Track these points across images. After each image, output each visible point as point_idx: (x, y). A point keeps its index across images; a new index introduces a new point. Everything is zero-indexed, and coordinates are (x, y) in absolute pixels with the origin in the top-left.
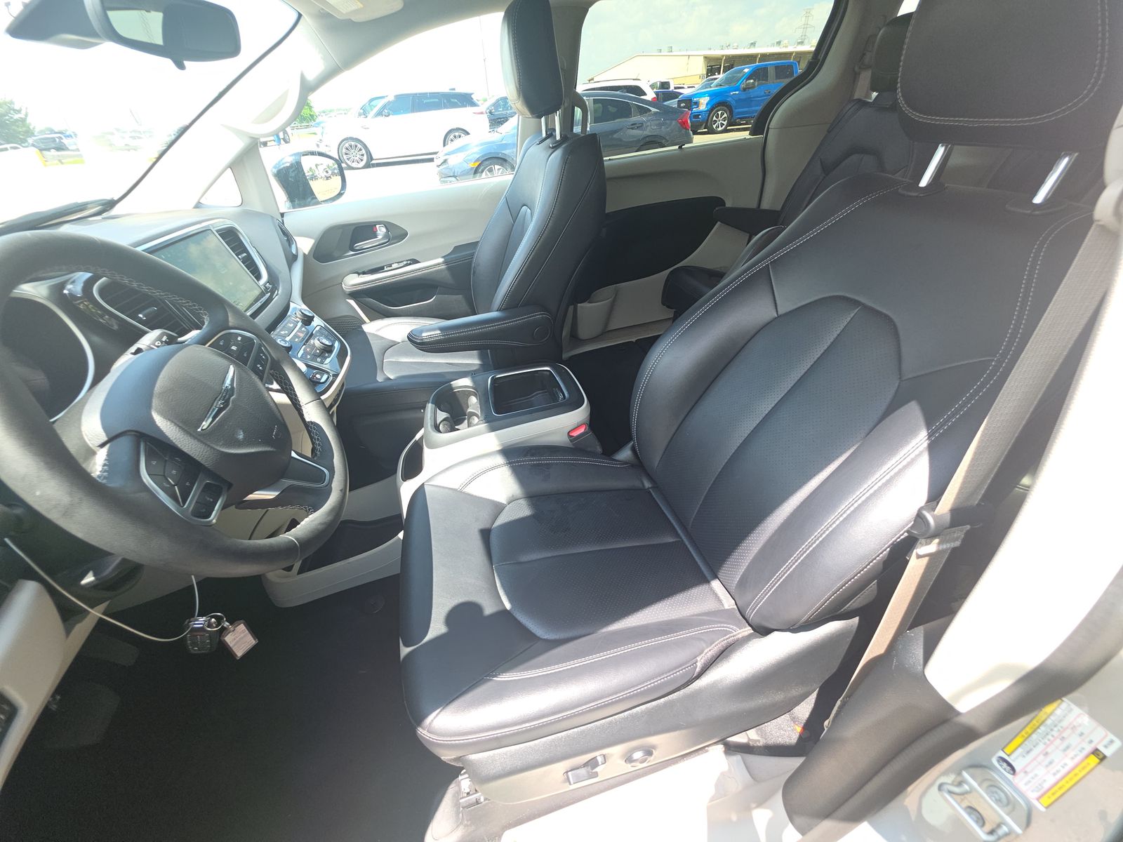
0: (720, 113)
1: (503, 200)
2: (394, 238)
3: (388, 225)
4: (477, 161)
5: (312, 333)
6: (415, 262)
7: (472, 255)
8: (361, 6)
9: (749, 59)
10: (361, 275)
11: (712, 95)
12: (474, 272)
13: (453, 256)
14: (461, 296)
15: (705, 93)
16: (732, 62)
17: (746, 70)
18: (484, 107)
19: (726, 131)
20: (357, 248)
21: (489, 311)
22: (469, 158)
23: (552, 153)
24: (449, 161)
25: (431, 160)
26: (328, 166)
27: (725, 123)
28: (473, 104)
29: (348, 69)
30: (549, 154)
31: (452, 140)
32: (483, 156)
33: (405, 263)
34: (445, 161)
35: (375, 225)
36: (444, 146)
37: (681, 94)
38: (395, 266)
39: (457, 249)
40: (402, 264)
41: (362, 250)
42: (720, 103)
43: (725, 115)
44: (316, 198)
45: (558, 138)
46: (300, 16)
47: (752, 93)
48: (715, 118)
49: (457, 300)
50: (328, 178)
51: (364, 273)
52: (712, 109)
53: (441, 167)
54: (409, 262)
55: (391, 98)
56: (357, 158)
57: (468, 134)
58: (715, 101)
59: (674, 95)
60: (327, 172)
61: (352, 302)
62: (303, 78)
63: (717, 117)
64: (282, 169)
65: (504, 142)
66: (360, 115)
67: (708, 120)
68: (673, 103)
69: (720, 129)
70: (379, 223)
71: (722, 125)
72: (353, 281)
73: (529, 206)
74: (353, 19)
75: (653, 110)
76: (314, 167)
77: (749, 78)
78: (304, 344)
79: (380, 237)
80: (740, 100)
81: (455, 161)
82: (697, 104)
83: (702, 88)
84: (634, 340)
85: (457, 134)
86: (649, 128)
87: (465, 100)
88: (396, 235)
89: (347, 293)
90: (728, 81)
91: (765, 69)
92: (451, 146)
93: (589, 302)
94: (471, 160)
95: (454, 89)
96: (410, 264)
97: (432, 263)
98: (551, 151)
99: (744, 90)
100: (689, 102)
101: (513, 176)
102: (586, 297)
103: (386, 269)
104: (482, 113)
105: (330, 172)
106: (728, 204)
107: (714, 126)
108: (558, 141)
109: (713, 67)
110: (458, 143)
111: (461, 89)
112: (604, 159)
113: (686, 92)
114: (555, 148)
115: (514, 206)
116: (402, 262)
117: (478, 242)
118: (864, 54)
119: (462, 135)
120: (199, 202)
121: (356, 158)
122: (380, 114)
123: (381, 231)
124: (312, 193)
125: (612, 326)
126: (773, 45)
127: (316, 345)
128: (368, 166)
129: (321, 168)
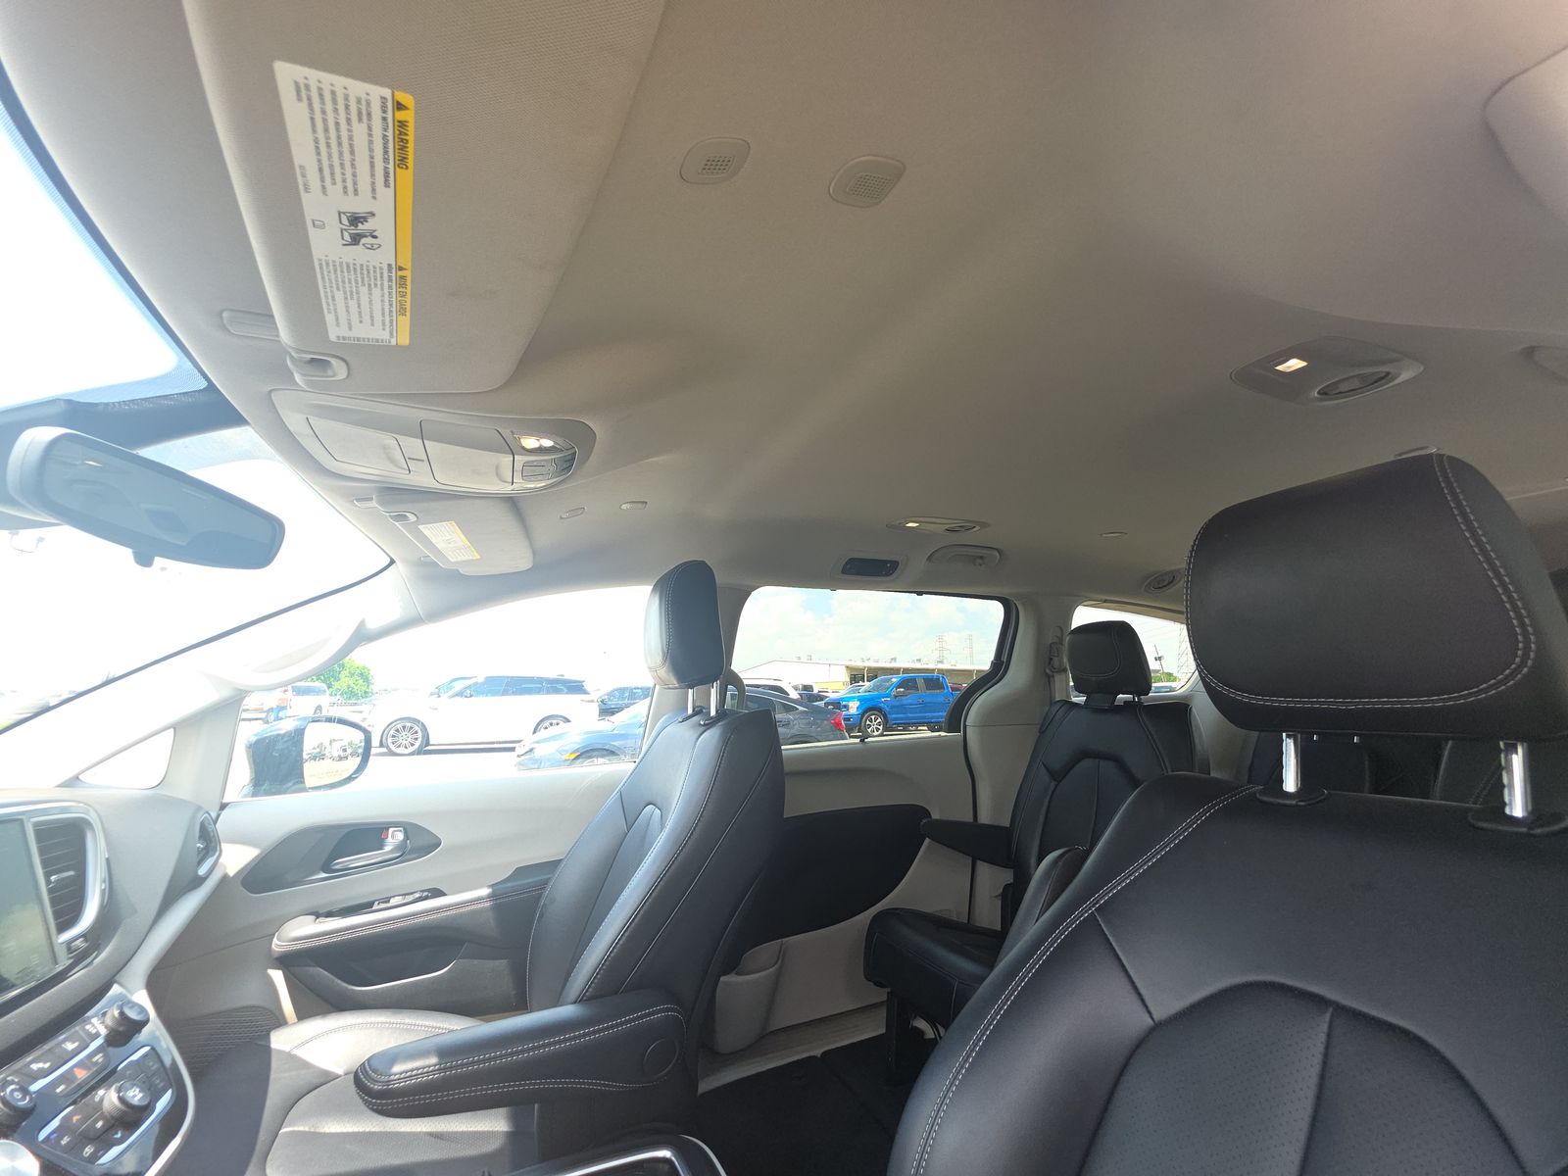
0: (873, 717)
1: (615, 795)
2: (412, 851)
3: (410, 829)
4: (574, 752)
5: (114, 1071)
6: (437, 893)
7: (546, 882)
8: (477, 556)
9: (894, 671)
10: (321, 919)
11: (862, 700)
12: (541, 916)
13: (510, 884)
14: (504, 962)
15: (854, 697)
16: (874, 673)
17: (894, 680)
18: (595, 696)
19: (882, 735)
20: (337, 867)
21: (555, 1005)
22: (565, 748)
23: (703, 733)
24: (535, 751)
25: (513, 749)
26: (350, 744)
27: (881, 727)
28: (585, 692)
29: (434, 622)
30: (699, 733)
31: (546, 728)
32: (584, 747)
33: (417, 895)
34: (531, 750)
35: (387, 829)
36: (534, 732)
37: (827, 697)
38: (394, 901)
39: (521, 871)
40: (410, 898)
41: (346, 871)
42: (871, 708)
43: (879, 720)
44: (304, 782)
45: (713, 713)
46: (392, 562)
47: (906, 700)
48: (868, 722)
49: (494, 972)
50: (341, 758)
51: (329, 914)
52: (863, 715)
53: (523, 758)
54: (425, 894)
55: (481, 680)
56: (407, 742)
57: (569, 721)
58: (865, 706)
59: (822, 698)
60: (345, 750)
61: (277, 976)
62: (362, 624)
63: (871, 722)
64: (266, 738)
65: (615, 732)
66: (432, 694)
67: (861, 723)
68: (821, 704)
69: (876, 733)
70: (396, 825)
71: (878, 729)
72: (301, 930)
73: (659, 804)
74: (460, 570)
75: (801, 708)
76: (327, 744)
77: (899, 687)
78: (74, 1103)
79: (388, 848)
80: (892, 707)
81: (542, 751)
82: (846, 707)
83: (849, 693)
84: (818, 1052)
85: (554, 722)
86: (796, 727)
87: (576, 688)
88: (420, 843)
89: (276, 955)
90: (877, 688)
91: (914, 680)
92: (542, 734)
93: (738, 974)
94: (567, 751)
95: (562, 676)
96: (426, 898)
97: (468, 895)
98: (702, 729)
99: (896, 697)
100: (837, 704)
101: (633, 765)
102: (732, 965)
103: (375, 907)
104: (592, 701)
105: (349, 751)
106: (935, 815)
107: (869, 730)
108: (712, 718)
109: (856, 676)
110: (553, 731)
111: (571, 675)
112: (783, 747)
113: (832, 696)
114: (708, 726)
115: (631, 806)
116: (412, 893)
117: (561, 860)
118: (1051, 659)
119: (561, 723)
120: (77, 778)
121: (404, 742)
122: (460, 694)
123: (395, 837)
124: (301, 775)
125: (780, 1021)
126: (913, 662)
127: (106, 1105)
128: (420, 752)
129: (337, 746)
